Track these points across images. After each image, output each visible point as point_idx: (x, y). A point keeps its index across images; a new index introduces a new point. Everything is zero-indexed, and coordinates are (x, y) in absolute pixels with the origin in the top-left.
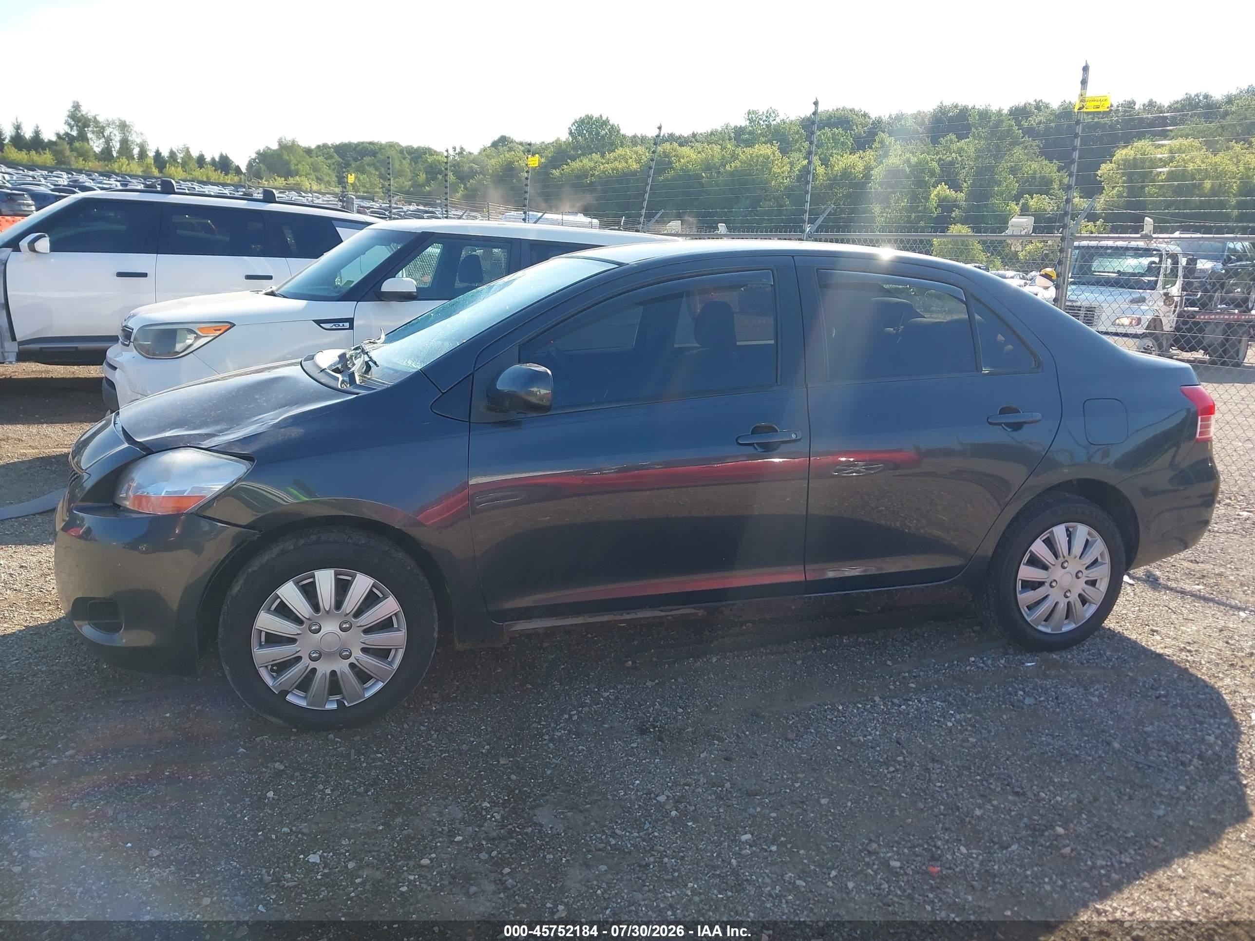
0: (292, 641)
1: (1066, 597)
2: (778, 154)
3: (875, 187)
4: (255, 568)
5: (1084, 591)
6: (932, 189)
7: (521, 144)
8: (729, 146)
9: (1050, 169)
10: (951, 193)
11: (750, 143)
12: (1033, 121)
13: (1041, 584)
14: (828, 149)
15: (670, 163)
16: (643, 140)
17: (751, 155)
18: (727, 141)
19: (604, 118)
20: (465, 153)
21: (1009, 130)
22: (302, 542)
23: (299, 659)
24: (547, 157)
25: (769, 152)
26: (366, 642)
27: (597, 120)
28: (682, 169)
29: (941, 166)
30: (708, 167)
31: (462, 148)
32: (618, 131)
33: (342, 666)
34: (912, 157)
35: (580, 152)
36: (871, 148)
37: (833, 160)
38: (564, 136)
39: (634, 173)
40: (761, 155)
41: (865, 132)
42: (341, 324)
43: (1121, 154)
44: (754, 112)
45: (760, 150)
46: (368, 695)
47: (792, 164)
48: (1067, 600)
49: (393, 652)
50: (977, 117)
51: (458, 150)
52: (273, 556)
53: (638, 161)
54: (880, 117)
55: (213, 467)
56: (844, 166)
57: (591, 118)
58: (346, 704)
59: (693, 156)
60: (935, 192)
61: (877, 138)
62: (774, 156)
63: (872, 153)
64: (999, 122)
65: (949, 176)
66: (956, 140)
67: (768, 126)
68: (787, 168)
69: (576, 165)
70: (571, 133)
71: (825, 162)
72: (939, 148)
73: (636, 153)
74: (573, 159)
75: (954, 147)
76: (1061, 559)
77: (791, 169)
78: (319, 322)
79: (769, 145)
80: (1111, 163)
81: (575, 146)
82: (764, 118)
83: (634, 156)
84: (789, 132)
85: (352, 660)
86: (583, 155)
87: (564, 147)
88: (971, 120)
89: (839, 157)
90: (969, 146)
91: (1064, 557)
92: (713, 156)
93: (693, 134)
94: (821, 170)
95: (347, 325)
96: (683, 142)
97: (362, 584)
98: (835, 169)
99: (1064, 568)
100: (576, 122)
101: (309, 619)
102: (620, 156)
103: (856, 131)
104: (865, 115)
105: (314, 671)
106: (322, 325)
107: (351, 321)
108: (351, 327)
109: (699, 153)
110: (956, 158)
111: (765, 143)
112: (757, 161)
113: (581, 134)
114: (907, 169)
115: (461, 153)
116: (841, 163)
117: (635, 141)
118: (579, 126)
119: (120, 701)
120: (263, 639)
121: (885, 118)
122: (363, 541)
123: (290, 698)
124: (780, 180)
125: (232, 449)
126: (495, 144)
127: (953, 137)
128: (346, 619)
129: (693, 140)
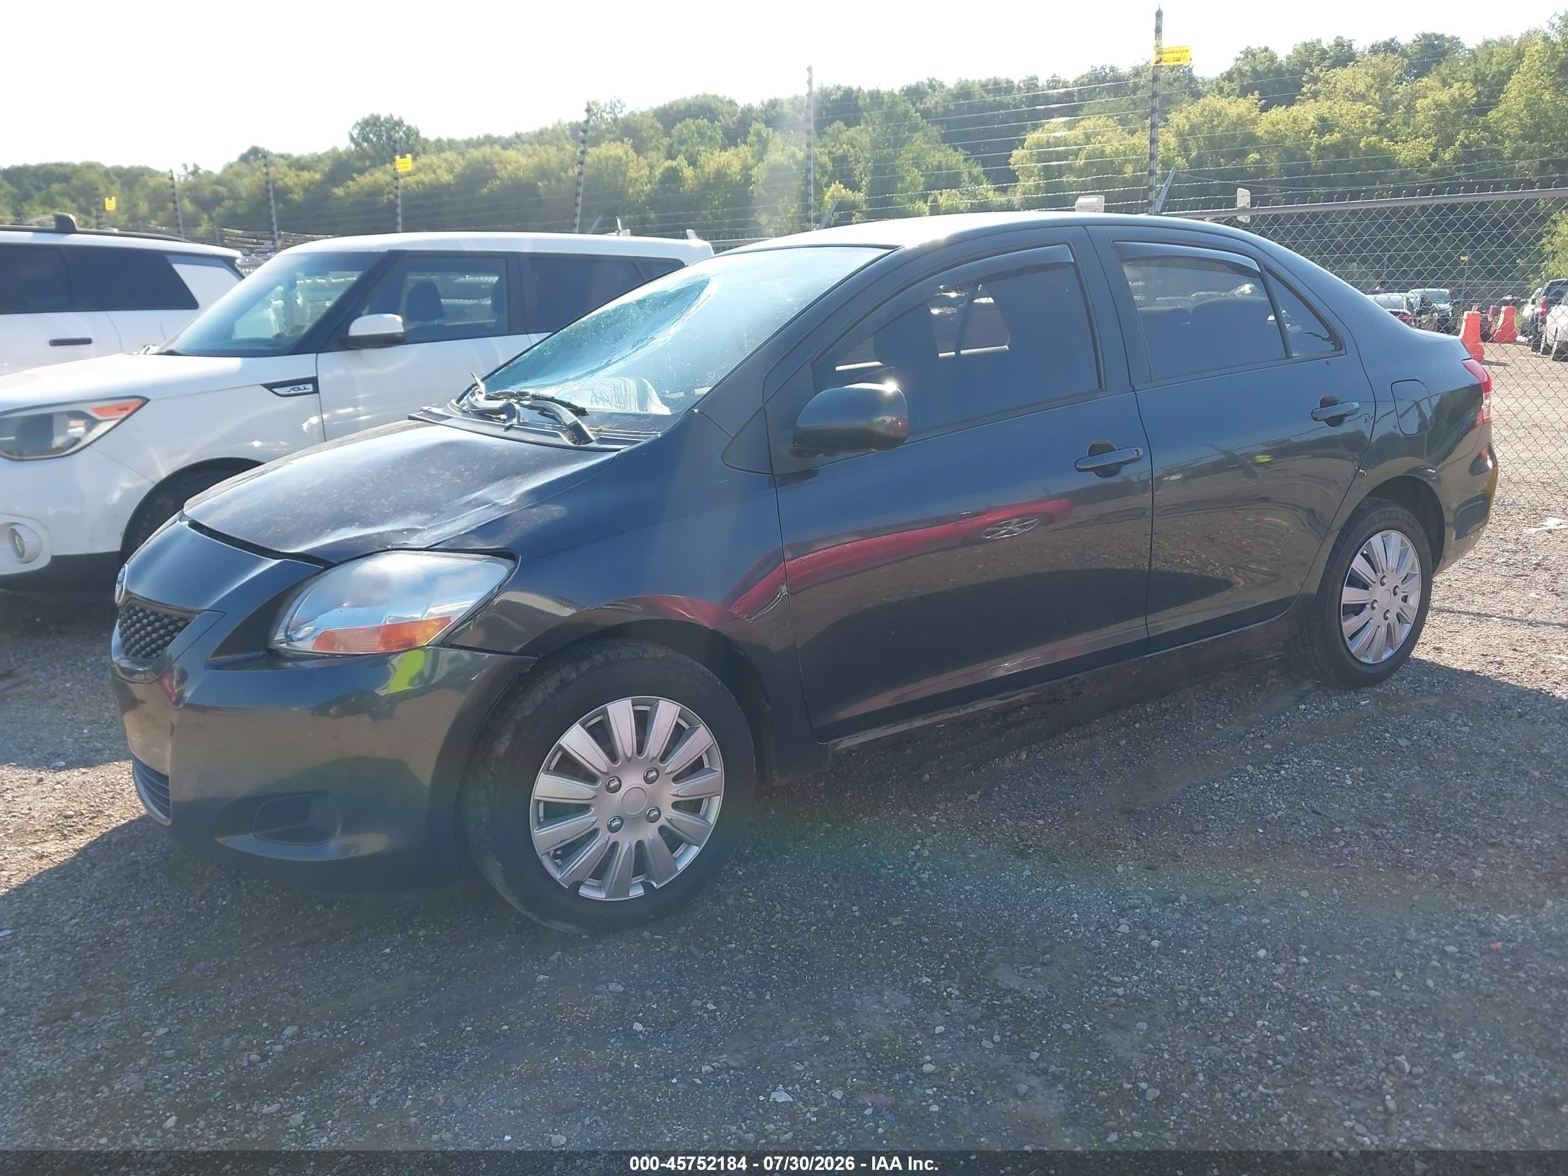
0: (582, 808)
1: (1386, 619)
2: (631, 152)
3: (757, 190)
4: (528, 713)
5: (1401, 609)
6: (825, 189)
7: (282, 156)
8: (568, 147)
9: (955, 158)
10: (847, 194)
11: (596, 143)
12: (930, 102)
13: (1362, 607)
14: (693, 145)
15: (494, 171)
16: (452, 144)
17: (598, 157)
18: (564, 142)
19: (396, 118)
20: (200, 171)
21: (906, 113)
22: (585, 666)
23: (594, 833)
24: (323, 171)
25: (620, 152)
26: (680, 793)
27: (387, 121)
28: (510, 178)
29: (834, 161)
30: (543, 173)
31: (196, 166)
32: (417, 134)
33: (650, 833)
34: (797, 152)
35: (368, 163)
36: (745, 143)
37: (702, 159)
38: (344, 144)
39: (447, 187)
40: (610, 156)
41: (734, 123)
42: (301, 387)
43: (1032, 138)
44: (595, 103)
45: (608, 150)
46: (681, 866)
47: (651, 167)
48: (1387, 622)
49: (705, 803)
50: (868, 100)
51: (190, 169)
52: (551, 691)
53: (450, 170)
54: (749, 104)
55: (459, 573)
56: (716, 166)
57: (378, 118)
58: (655, 885)
59: (523, 161)
60: (829, 194)
61: (752, 130)
62: (627, 156)
63: (746, 149)
64: (894, 104)
65: (842, 172)
66: (845, 128)
67: (615, 120)
68: (645, 172)
69: (366, 180)
70: (352, 139)
71: (692, 162)
72: (827, 139)
73: (446, 161)
74: (361, 171)
75: (844, 137)
76: (1380, 575)
77: (651, 173)
78: (270, 387)
79: (619, 144)
80: (1023, 148)
81: (361, 155)
82: (608, 110)
83: (444, 165)
84: (641, 126)
85: (662, 821)
86: (374, 166)
87: (345, 157)
88: (860, 103)
89: (709, 155)
90: (863, 135)
91: (1383, 572)
92: (549, 160)
93: (517, 133)
94: (688, 172)
95: (310, 387)
96: (506, 144)
97: (667, 713)
98: (707, 170)
99: (1383, 584)
100: (358, 124)
101: (606, 774)
102: (424, 165)
103: (723, 122)
104: (731, 103)
105: (615, 845)
106: (274, 390)
107: (314, 381)
108: (316, 390)
109: (530, 156)
110: (849, 151)
111: (614, 141)
112: (607, 164)
113: (366, 139)
114: (794, 167)
115: (195, 173)
116: (711, 162)
117: (440, 146)
118: (363, 129)
119: (295, 945)
120: (541, 813)
121: (756, 104)
122: (661, 654)
123: (583, 891)
124: (639, 187)
125: (472, 546)
126: (244, 158)
127: (839, 124)
128: (652, 765)
129: (518, 141)
